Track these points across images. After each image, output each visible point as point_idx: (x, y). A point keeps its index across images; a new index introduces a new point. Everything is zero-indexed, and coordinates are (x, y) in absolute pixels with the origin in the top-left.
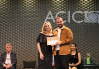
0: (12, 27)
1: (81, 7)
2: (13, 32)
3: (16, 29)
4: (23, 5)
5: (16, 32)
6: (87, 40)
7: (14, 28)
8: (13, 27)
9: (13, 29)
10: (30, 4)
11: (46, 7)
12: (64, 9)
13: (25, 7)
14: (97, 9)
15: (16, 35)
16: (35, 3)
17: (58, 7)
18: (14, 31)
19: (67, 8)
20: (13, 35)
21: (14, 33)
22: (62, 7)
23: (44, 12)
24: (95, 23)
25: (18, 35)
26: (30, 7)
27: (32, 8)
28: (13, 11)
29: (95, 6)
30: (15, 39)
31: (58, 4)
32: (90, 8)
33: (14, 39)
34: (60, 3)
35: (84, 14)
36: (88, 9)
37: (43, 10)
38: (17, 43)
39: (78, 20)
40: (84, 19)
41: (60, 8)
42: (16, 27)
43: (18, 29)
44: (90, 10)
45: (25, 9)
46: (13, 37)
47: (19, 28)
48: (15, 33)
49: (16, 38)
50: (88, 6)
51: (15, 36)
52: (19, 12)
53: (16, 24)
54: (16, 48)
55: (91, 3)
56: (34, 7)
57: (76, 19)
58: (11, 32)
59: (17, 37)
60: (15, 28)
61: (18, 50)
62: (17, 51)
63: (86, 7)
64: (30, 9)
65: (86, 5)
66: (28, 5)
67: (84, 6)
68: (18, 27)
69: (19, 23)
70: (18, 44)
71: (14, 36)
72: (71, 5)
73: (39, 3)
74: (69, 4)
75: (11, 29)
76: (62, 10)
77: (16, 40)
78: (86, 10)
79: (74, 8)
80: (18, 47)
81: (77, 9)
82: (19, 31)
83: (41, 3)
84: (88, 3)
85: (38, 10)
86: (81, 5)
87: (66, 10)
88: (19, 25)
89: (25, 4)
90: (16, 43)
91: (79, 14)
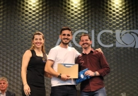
0: (5, 53)
1: (111, 25)
2: (7, 61)
3: (12, 57)
4: (23, 21)
5: (12, 62)
6: (119, 74)
7: (8, 55)
8: (8, 53)
9: (7, 57)
10: (33, 19)
11: (58, 25)
12: (85, 26)
13: (26, 23)
14: (134, 27)
15: (12, 66)
16: (41, 17)
17: (76, 24)
18: (9, 59)
19: (90, 26)
20: (7, 65)
21: (9, 64)
22: (82, 24)
23: (55, 31)
24: (131, 48)
25: (14, 65)
26: (33, 23)
27: (37, 25)
28: (7, 29)
29: (131, 23)
30: (10, 72)
31: (76, 20)
32: (123, 25)
33: (8, 72)
34: (79, 18)
35: (114, 34)
36: (120, 27)
37: (53, 28)
38: (14, 78)
39: (106, 43)
40: (114, 42)
41: (79, 26)
42: (12, 53)
43: (15, 57)
44: (123, 29)
45: (26, 27)
46: (7, 70)
47: (16, 55)
48: (11, 64)
49: (12, 70)
50: (121, 23)
51: (11, 68)
52: (16, 31)
53: (12, 49)
54: (11, 87)
55: (124, 19)
56: (40, 23)
57: (103, 41)
58: (5, 62)
59: (14, 70)
60: (11, 55)
61: (15, 89)
62: (13, 90)
63: (118, 25)
64: (33, 27)
65: (117, 21)
66: (30, 21)
67: (114, 22)
68: (15, 53)
69: (16, 47)
70: (15, 81)
71: (8, 68)
72: (95, 21)
73: (48, 18)
74: (92, 19)
75: (5, 57)
76: (82, 28)
77: (12, 74)
78: (117, 29)
79: (100, 25)
80: (15, 85)
81: (104, 27)
82: (16, 59)
83: (50, 18)
84: (121, 19)
85: (46, 28)
86: (110, 20)
87: (88, 29)
88: (16, 51)
89: (26, 19)
90: (12, 78)
91: (107, 34)
